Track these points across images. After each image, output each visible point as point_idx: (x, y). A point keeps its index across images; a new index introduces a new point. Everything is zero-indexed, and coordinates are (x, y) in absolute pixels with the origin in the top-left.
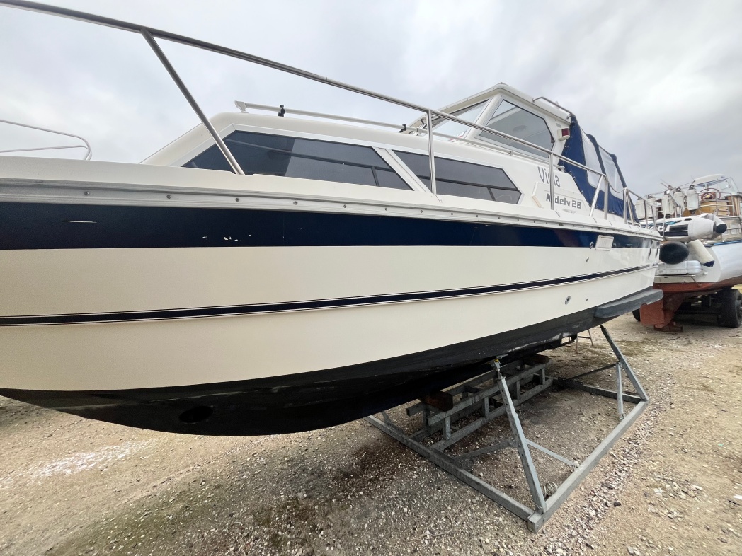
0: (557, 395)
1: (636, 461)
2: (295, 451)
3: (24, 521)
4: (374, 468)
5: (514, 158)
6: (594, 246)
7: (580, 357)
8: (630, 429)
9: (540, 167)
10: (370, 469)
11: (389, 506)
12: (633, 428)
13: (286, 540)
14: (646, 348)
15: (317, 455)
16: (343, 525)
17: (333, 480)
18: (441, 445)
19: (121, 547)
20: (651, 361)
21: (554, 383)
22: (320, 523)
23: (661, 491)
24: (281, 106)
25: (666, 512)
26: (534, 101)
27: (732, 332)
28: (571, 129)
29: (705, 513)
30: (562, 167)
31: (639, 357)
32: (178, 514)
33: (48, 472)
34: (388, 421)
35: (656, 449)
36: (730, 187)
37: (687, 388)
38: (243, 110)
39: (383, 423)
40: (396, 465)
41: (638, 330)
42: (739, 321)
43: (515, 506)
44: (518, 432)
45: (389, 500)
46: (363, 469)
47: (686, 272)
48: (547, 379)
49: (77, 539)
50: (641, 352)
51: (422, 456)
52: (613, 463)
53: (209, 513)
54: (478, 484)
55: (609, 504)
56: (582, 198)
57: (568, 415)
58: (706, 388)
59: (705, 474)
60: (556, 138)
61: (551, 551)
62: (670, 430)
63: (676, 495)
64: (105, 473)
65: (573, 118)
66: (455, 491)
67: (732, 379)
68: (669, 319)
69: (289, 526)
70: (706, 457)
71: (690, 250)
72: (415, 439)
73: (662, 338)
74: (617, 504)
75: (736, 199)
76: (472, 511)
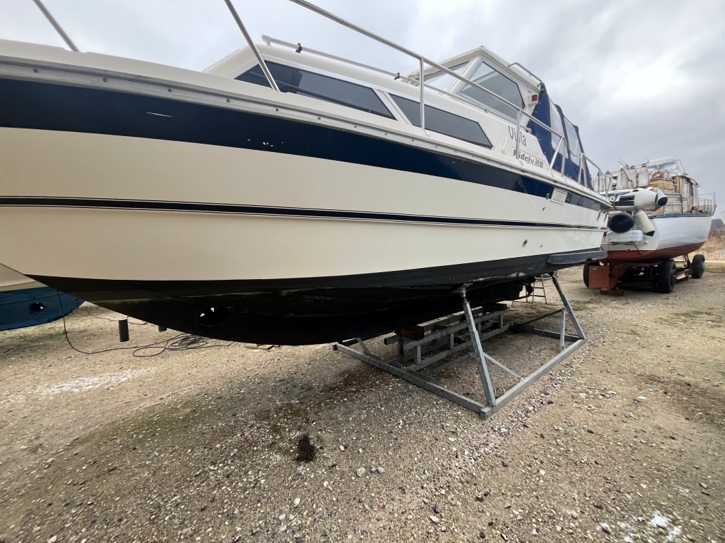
0: (512, 336)
1: (569, 377)
2: (285, 375)
3: (47, 422)
4: (356, 384)
5: (489, 115)
6: (550, 198)
7: (534, 311)
8: (568, 358)
9: (511, 126)
10: (352, 385)
11: (370, 407)
12: (571, 357)
13: (284, 428)
14: (590, 306)
15: (305, 377)
16: (331, 419)
17: (321, 392)
18: (412, 367)
19: (141, 436)
20: (593, 315)
21: (510, 328)
22: (312, 417)
23: (585, 394)
24: (299, 44)
25: (586, 407)
26: (509, 66)
27: (665, 296)
28: (540, 96)
29: (615, 407)
30: (530, 129)
31: (583, 312)
32: (187, 415)
33: (57, 391)
34: (366, 352)
35: (586, 370)
36: (677, 168)
37: (618, 332)
38: (269, 44)
39: (362, 354)
40: (374, 382)
41: (586, 294)
42: (671, 287)
43: (471, 403)
44: (477, 345)
45: (369, 403)
46: (346, 385)
47: (630, 240)
48: (504, 325)
49: (100, 433)
50: (586, 308)
51: (396, 376)
52: (551, 379)
53: (215, 414)
54: (442, 391)
55: (544, 402)
56: (544, 158)
57: (520, 350)
58: (634, 333)
59: (620, 385)
60: (526, 103)
61: (496, 429)
62: (600, 359)
63: (596, 396)
64: (112, 391)
65: (543, 86)
66: (423, 397)
67: (655, 327)
68: (613, 285)
69: (286, 420)
70: (624, 375)
71: (636, 220)
72: (390, 364)
73: (605, 299)
74: (550, 403)
75: (681, 180)
76: (437, 409)
